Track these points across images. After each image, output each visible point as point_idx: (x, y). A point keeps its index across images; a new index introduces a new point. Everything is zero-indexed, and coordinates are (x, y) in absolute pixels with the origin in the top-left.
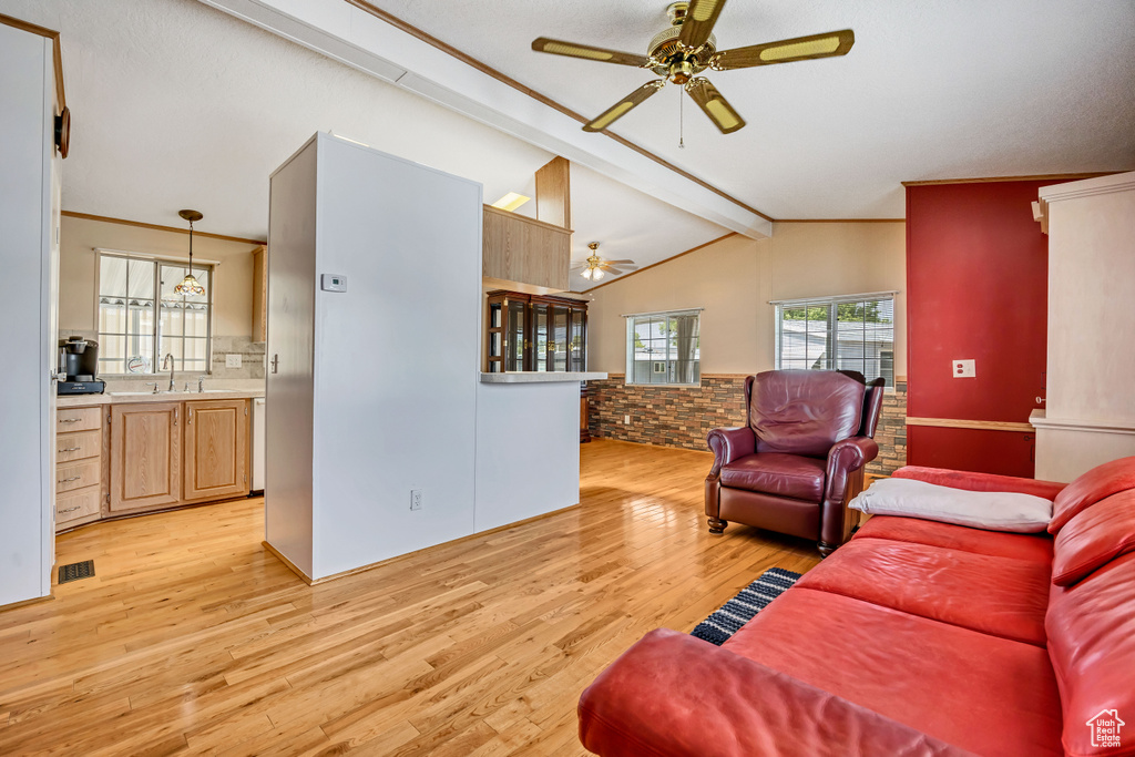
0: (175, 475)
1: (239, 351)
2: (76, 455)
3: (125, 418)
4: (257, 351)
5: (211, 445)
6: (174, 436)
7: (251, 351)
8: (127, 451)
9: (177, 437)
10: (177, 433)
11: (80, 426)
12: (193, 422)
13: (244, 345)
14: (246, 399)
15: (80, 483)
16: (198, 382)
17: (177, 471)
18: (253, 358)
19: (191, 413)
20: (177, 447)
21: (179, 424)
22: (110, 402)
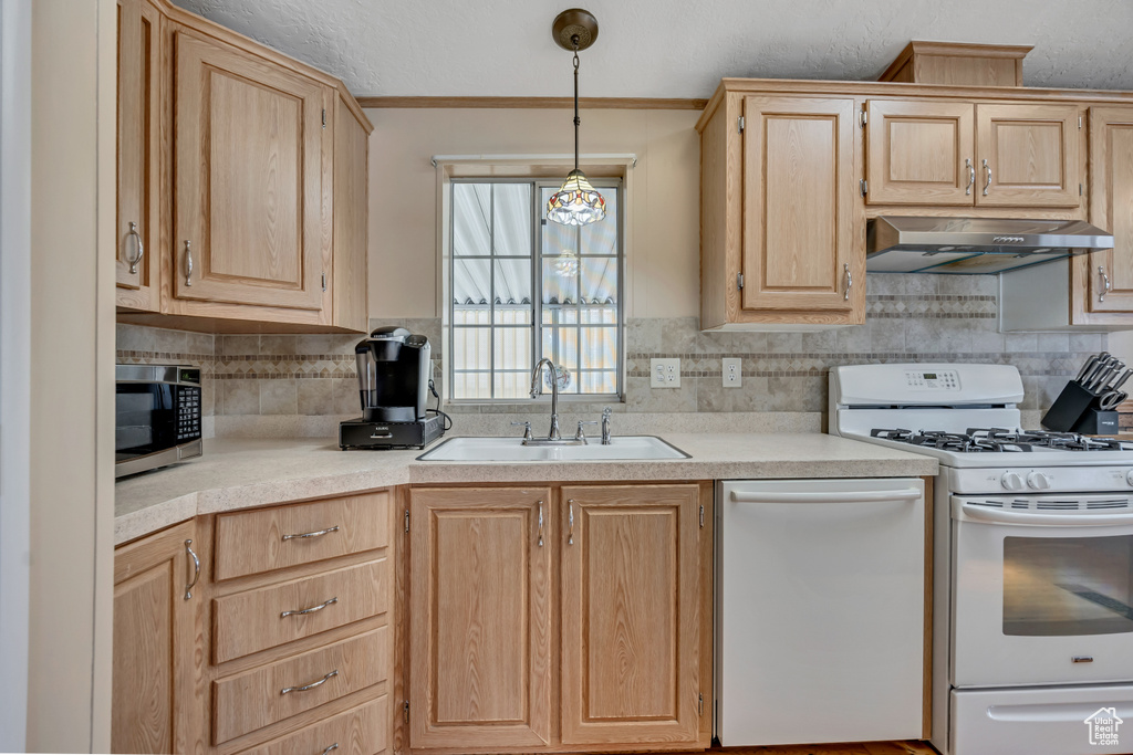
0: (540, 677)
1: (676, 350)
2: (327, 619)
3: (436, 521)
4: (712, 350)
5: (619, 607)
6: (537, 576)
7: (698, 351)
8: (442, 602)
9: (543, 577)
10: (543, 567)
11: (336, 545)
12: (577, 540)
13: (685, 339)
14: (702, 483)
15: (339, 686)
16: (599, 418)
17: (543, 667)
18: (702, 366)
19: (574, 516)
20: (544, 602)
21: (547, 542)
22: (407, 480)
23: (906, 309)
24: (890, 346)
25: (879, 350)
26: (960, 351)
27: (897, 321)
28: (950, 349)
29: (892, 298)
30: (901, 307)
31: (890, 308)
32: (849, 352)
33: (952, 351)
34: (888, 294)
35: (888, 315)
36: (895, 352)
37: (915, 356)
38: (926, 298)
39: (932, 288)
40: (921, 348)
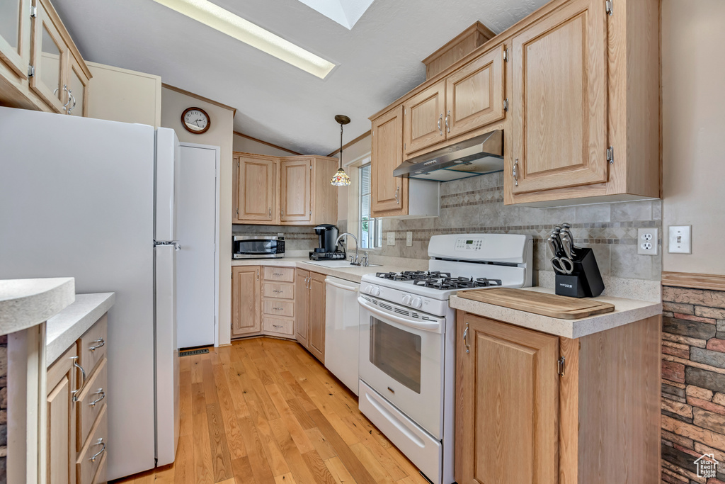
1: (394, 228)
4: (404, 228)
13: (397, 223)
18: (401, 236)
23: (480, 199)
24: (471, 223)
25: (466, 226)
26: (511, 225)
27: (475, 206)
28: (505, 223)
29: (473, 192)
30: (477, 197)
31: (472, 199)
32: (452, 227)
33: (506, 226)
34: (471, 190)
35: (471, 204)
36: (474, 226)
37: (485, 229)
38: (492, 190)
39: (494, 182)
40: (488, 224)
